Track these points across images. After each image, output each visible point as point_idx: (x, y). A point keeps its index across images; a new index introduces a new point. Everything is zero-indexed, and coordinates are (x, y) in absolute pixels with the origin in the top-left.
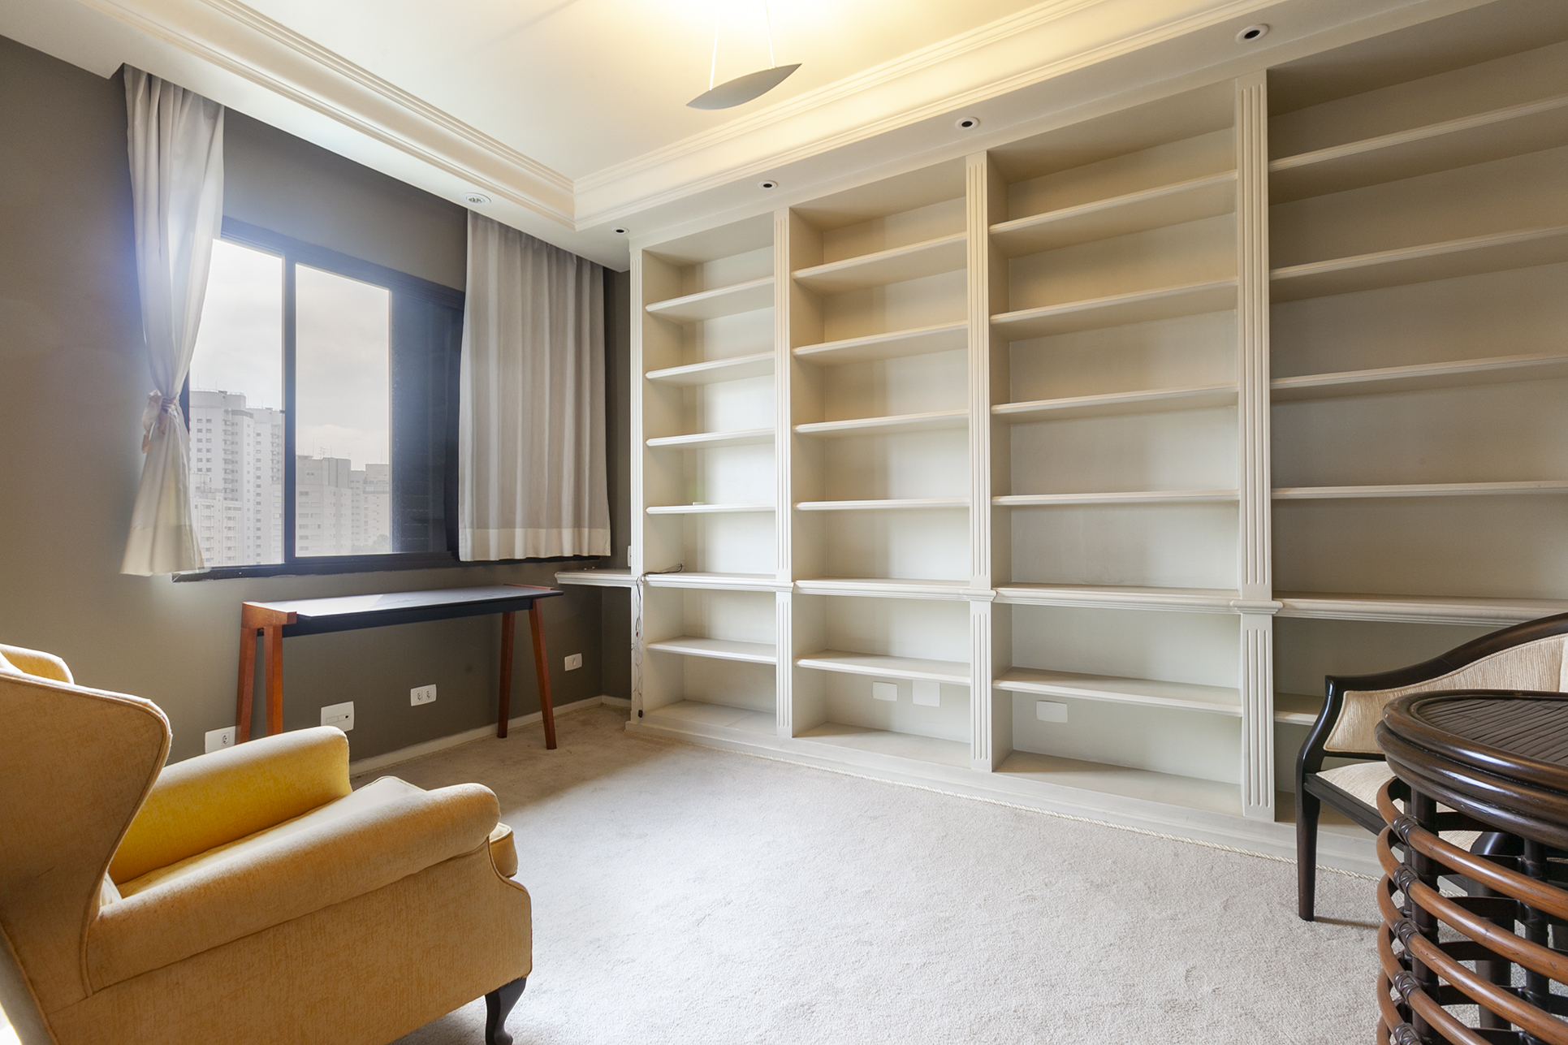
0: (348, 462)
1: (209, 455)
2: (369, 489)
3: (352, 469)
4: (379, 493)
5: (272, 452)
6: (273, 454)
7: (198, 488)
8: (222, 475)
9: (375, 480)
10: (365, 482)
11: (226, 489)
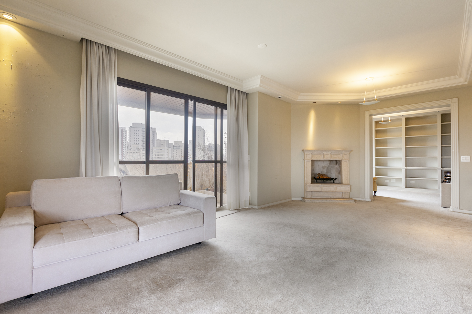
0: (168, 141)
1: (138, 140)
2: (175, 148)
3: (170, 143)
4: (177, 149)
5: (152, 138)
6: (152, 139)
7: (137, 148)
8: (141, 145)
9: (176, 146)
10: (174, 146)
11: (142, 148)
